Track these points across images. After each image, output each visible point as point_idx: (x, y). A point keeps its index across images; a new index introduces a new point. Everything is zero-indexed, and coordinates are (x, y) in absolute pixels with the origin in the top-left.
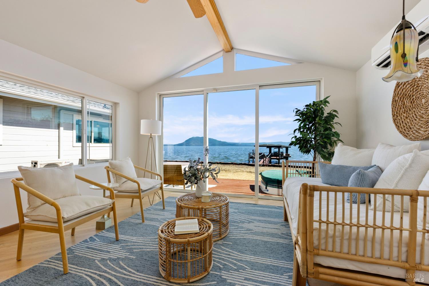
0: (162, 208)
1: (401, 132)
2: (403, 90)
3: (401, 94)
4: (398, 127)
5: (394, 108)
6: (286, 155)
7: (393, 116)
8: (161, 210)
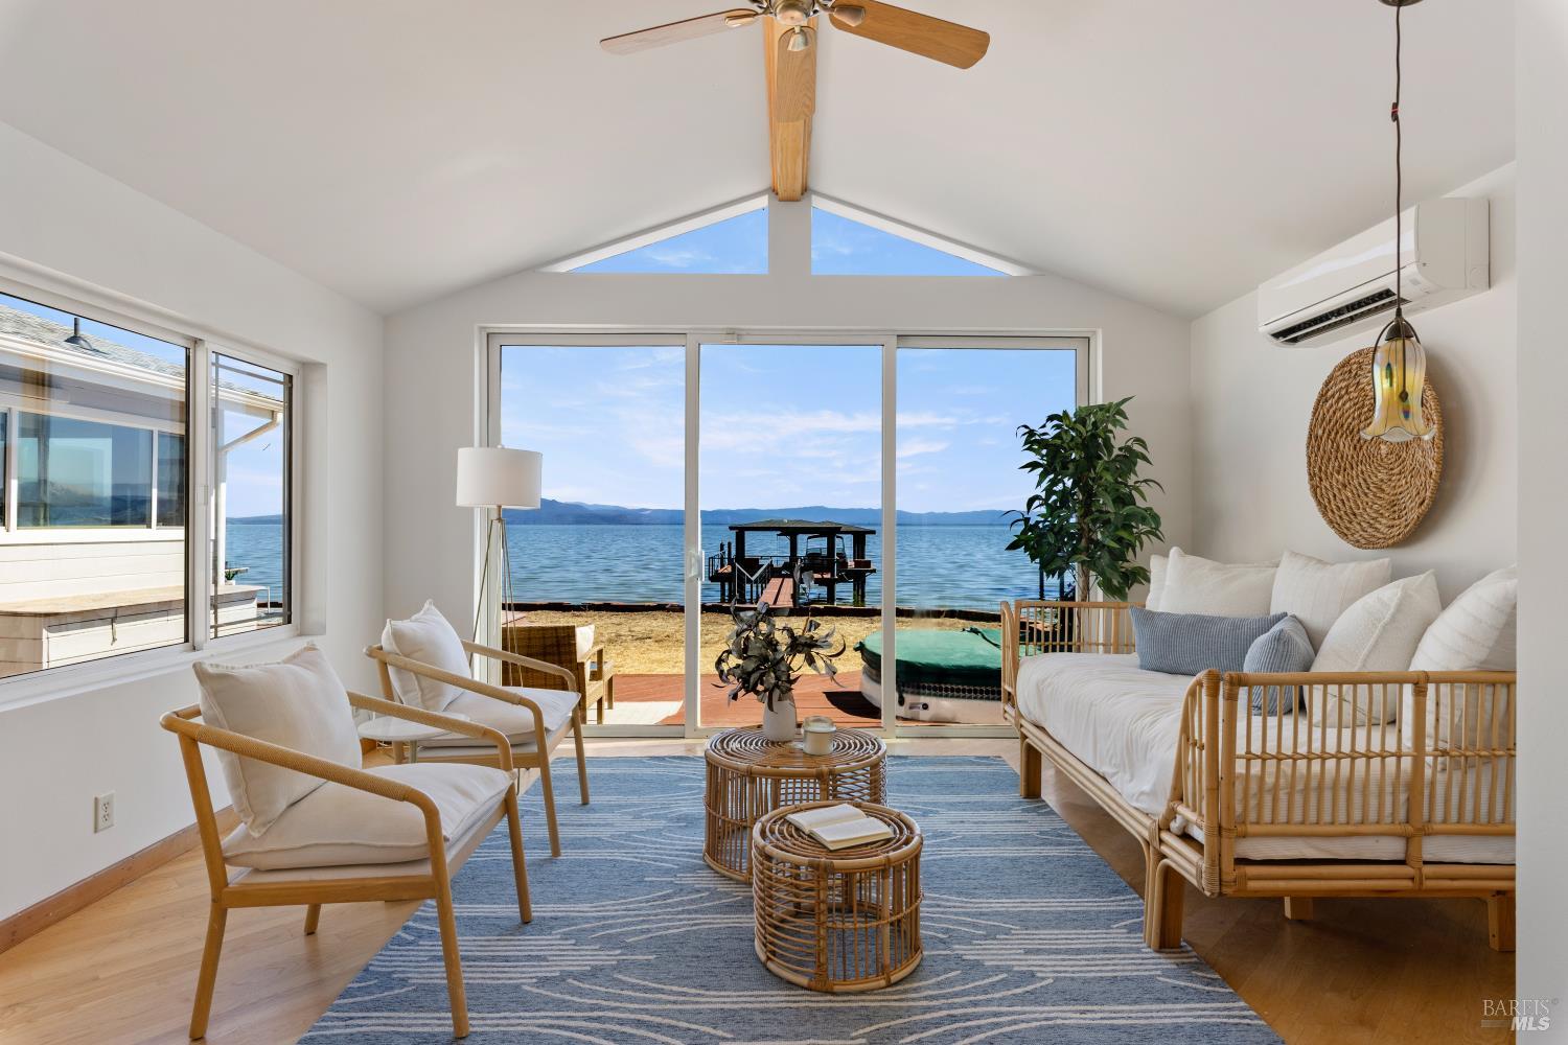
0: (578, 800)
1: (1331, 522)
2: (1334, 413)
3: (1330, 420)
4: (1324, 510)
5: (1313, 455)
6: (857, 564)
7: (1312, 477)
8: (575, 807)
